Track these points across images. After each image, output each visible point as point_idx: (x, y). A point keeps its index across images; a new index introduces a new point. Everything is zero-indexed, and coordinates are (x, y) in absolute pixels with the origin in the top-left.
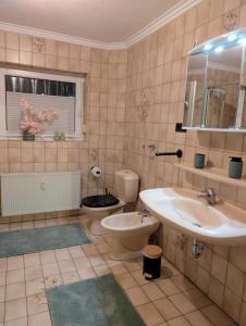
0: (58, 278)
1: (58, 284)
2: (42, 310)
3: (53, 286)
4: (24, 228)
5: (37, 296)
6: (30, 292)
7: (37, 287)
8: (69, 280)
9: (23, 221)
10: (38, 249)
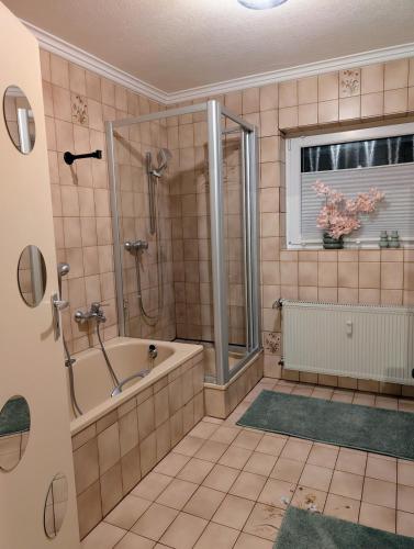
0: (320, 497)
1: (314, 508)
2: (264, 534)
3: (305, 507)
4: (314, 396)
5: (272, 507)
6: (266, 498)
7: (279, 495)
8: (337, 510)
9: (317, 385)
10: (315, 435)
